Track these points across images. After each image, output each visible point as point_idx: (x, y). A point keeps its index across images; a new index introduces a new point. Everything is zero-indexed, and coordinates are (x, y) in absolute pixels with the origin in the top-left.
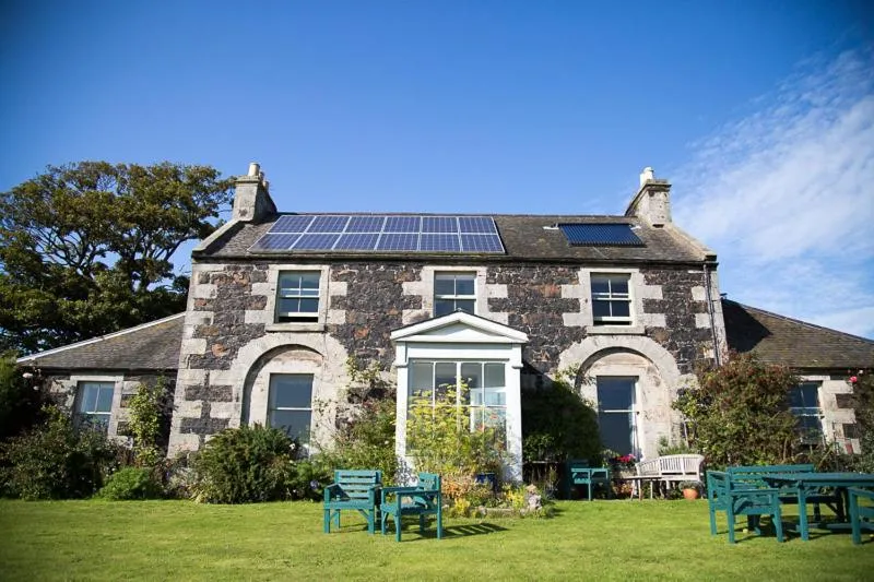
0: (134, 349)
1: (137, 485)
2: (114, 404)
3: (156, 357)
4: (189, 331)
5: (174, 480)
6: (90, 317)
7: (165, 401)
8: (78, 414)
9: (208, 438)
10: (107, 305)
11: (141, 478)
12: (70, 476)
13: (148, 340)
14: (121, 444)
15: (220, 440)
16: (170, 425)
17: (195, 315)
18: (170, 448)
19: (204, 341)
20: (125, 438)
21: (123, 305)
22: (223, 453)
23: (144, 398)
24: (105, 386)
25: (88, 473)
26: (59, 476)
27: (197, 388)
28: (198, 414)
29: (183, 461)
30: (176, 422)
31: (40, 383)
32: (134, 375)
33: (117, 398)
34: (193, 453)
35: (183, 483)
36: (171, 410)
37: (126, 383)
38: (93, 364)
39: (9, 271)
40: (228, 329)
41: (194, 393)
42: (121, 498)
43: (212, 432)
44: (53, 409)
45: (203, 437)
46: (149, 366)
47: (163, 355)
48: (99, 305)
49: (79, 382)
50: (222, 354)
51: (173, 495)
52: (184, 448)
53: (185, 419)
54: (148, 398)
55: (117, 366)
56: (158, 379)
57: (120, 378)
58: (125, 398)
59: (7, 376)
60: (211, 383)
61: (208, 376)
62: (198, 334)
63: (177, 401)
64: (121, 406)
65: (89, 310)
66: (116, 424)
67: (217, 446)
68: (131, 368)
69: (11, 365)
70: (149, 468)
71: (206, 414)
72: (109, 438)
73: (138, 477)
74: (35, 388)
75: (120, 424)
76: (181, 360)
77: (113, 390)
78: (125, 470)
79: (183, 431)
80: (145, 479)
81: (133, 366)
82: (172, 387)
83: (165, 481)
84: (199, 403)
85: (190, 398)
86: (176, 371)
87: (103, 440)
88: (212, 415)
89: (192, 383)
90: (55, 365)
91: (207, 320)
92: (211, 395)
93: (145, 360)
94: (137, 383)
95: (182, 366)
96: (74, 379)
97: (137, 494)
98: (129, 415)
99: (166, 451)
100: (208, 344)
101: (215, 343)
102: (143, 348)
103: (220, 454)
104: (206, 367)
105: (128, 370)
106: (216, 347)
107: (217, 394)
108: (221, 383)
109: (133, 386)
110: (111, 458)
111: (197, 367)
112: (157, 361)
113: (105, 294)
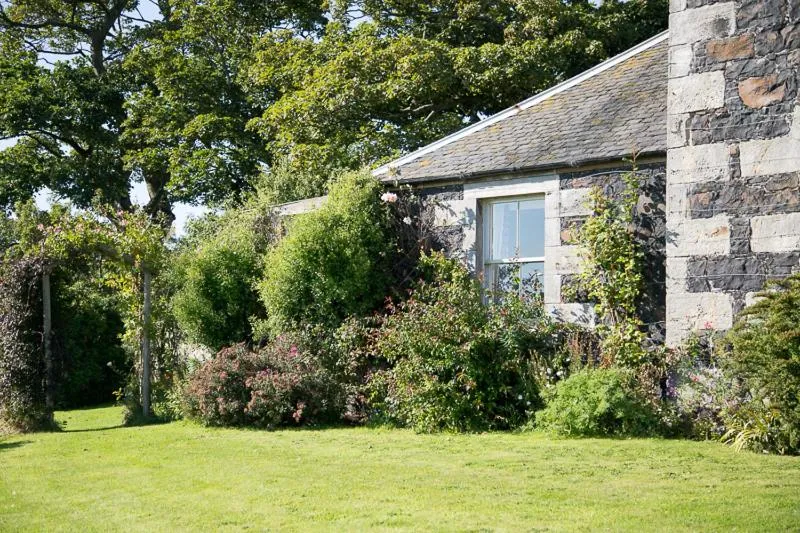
0: (578, 120)
1: (603, 407)
2: (548, 242)
3: (621, 131)
4: (682, 59)
5: (686, 395)
6: (509, 71)
7: (647, 223)
8: (487, 265)
9: (751, 300)
10: (539, 43)
11: (611, 391)
12: (482, 386)
13: (605, 99)
14: (572, 319)
15: (776, 304)
16: (663, 276)
17: (693, 19)
18: (669, 325)
19: (718, 76)
20: (577, 307)
21: (569, 38)
22: (785, 334)
23: (602, 221)
24: (526, 205)
25: (513, 378)
26: (460, 389)
27: (714, 189)
28: (723, 246)
29: (701, 353)
30: (676, 269)
31: (415, 210)
32: (578, 175)
33: (552, 227)
34: (721, 333)
35: (707, 401)
36: (662, 241)
37: (565, 192)
38: (499, 163)
39: (371, 13)
40: (773, 36)
41: (709, 200)
42: (576, 433)
43: (760, 286)
44: (438, 258)
45: (739, 297)
46: (607, 150)
47: (634, 126)
48: (526, 46)
49: (480, 202)
50: (765, 100)
51: (684, 429)
52: (699, 326)
53: (694, 260)
54: (611, 220)
55: (546, 160)
56: (626, 177)
57: (551, 185)
58: (565, 224)
59: (358, 203)
60: (746, 171)
61: (736, 155)
62: (704, 61)
63: (672, 222)
64: (563, 243)
65: (506, 58)
66: (558, 280)
67: (773, 317)
68: (571, 160)
69: (362, 183)
70: (628, 371)
71: (742, 246)
72: (548, 311)
73: (605, 389)
74: (407, 220)
75: (566, 280)
76: (671, 127)
77: (542, 211)
78: (578, 375)
79: (694, 286)
80: (620, 395)
81: (575, 156)
82: (658, 191)
83: (667, 397)
84: (722, 220)
85: (702, 212)
86: (662, 154)
87: (537, 313)
88: (757, 246)
89: (702, 179)
90: (436, 173)
91: (721, 24)
92: (749, 199)
93: (600, 140)
94: (587, 192)
95: (672, 141)
96: (472, 195)
97: (607, 425)
98: (580, 261)
99: (663, 332)
100: (728, 80)
101: (744, 75)
102: (595, 115)
103: (779, 339)
104: (731, 136)
105: (565, 166)
106: (748, 86)
107: (762, 196)
108: (766, 170)
109: (580, 196)
110: (551, 351)
111: (710, 140)
112: (623, 140)
113: (533, 23)
